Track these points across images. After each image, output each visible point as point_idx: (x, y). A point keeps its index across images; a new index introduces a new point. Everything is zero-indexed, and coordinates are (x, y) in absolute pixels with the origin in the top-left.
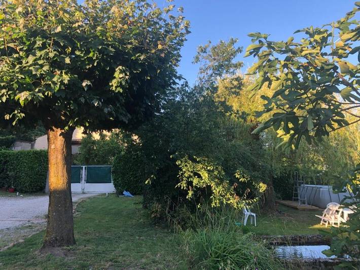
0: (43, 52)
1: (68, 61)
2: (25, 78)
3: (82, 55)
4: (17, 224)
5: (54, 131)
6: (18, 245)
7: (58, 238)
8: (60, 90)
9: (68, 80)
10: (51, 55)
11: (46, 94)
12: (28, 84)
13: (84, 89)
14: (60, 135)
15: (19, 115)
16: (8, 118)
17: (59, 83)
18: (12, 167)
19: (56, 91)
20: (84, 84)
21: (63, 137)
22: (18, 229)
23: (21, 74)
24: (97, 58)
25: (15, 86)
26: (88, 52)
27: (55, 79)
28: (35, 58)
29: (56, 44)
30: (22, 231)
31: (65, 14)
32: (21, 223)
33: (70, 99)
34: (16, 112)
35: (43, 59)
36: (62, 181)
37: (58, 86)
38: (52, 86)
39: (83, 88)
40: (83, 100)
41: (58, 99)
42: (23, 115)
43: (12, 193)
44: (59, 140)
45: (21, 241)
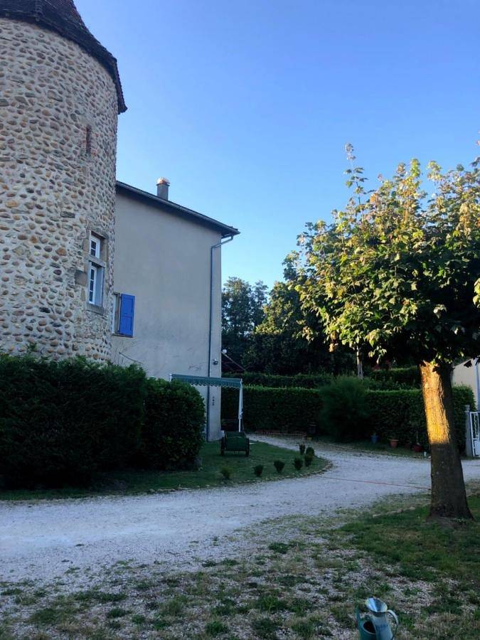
0: (388, 283)
1: (414, 287)
2: (374, 315)
3: (431, 275)
4: (414, 491)
5: (425, 365)
6: (408, 512)
7: (446, 505)
8: (410, 321)
9: (416, 310)
10: (396, 284)
11: (394, 330)
12: (378, 320)
13: (437, 317)
14: (433, 371)
15: (381, 351)
16: (371, 356)
17: (407, 315)
18: (414, 415)
19: (404, 324)
20: (436, 311)
21: (437, 373)
22: (413, 496)
23: (370, 311)
24: (448, 275)
25: (365, 326)
26: (436, 271)
27: (402, 311)
28: (381, 290)
29: (400, 271)
30: (418, 500)
31: (404, 236)
32: (419, 490)
33: (424, 330)
34: (378, 348)
35: (389, 291)
36: (442, 431)
37: (406, 318)
38: (401, 318)
39: (434, 315)
40: (439, 329)
41: (411, 331)
42: (385, 351)
43: (419, 454)
44: (432, 377)
45: (412, 508)
